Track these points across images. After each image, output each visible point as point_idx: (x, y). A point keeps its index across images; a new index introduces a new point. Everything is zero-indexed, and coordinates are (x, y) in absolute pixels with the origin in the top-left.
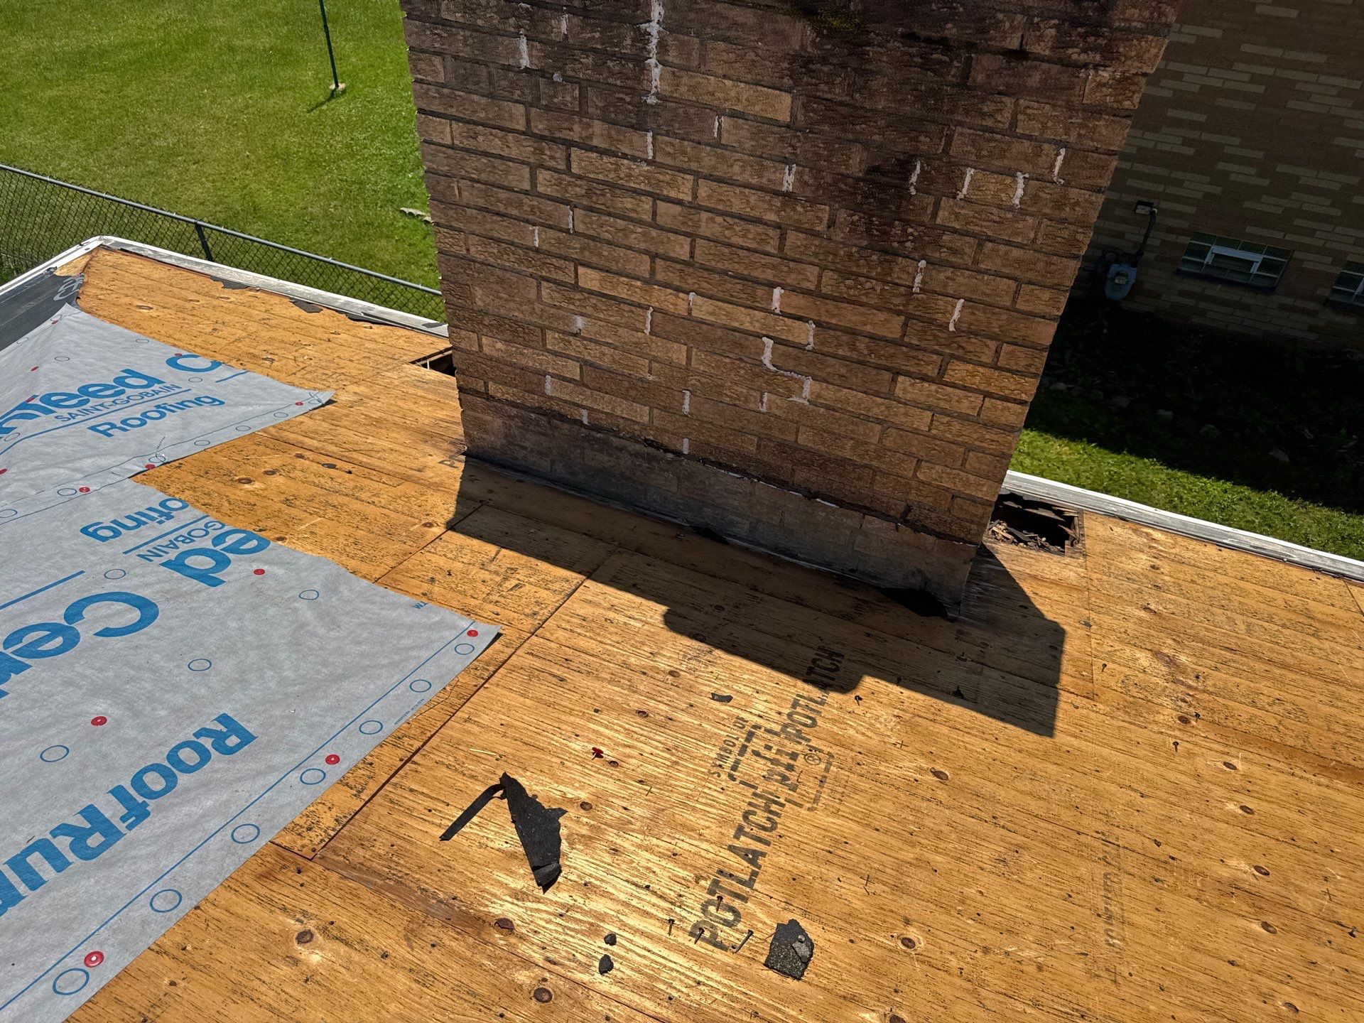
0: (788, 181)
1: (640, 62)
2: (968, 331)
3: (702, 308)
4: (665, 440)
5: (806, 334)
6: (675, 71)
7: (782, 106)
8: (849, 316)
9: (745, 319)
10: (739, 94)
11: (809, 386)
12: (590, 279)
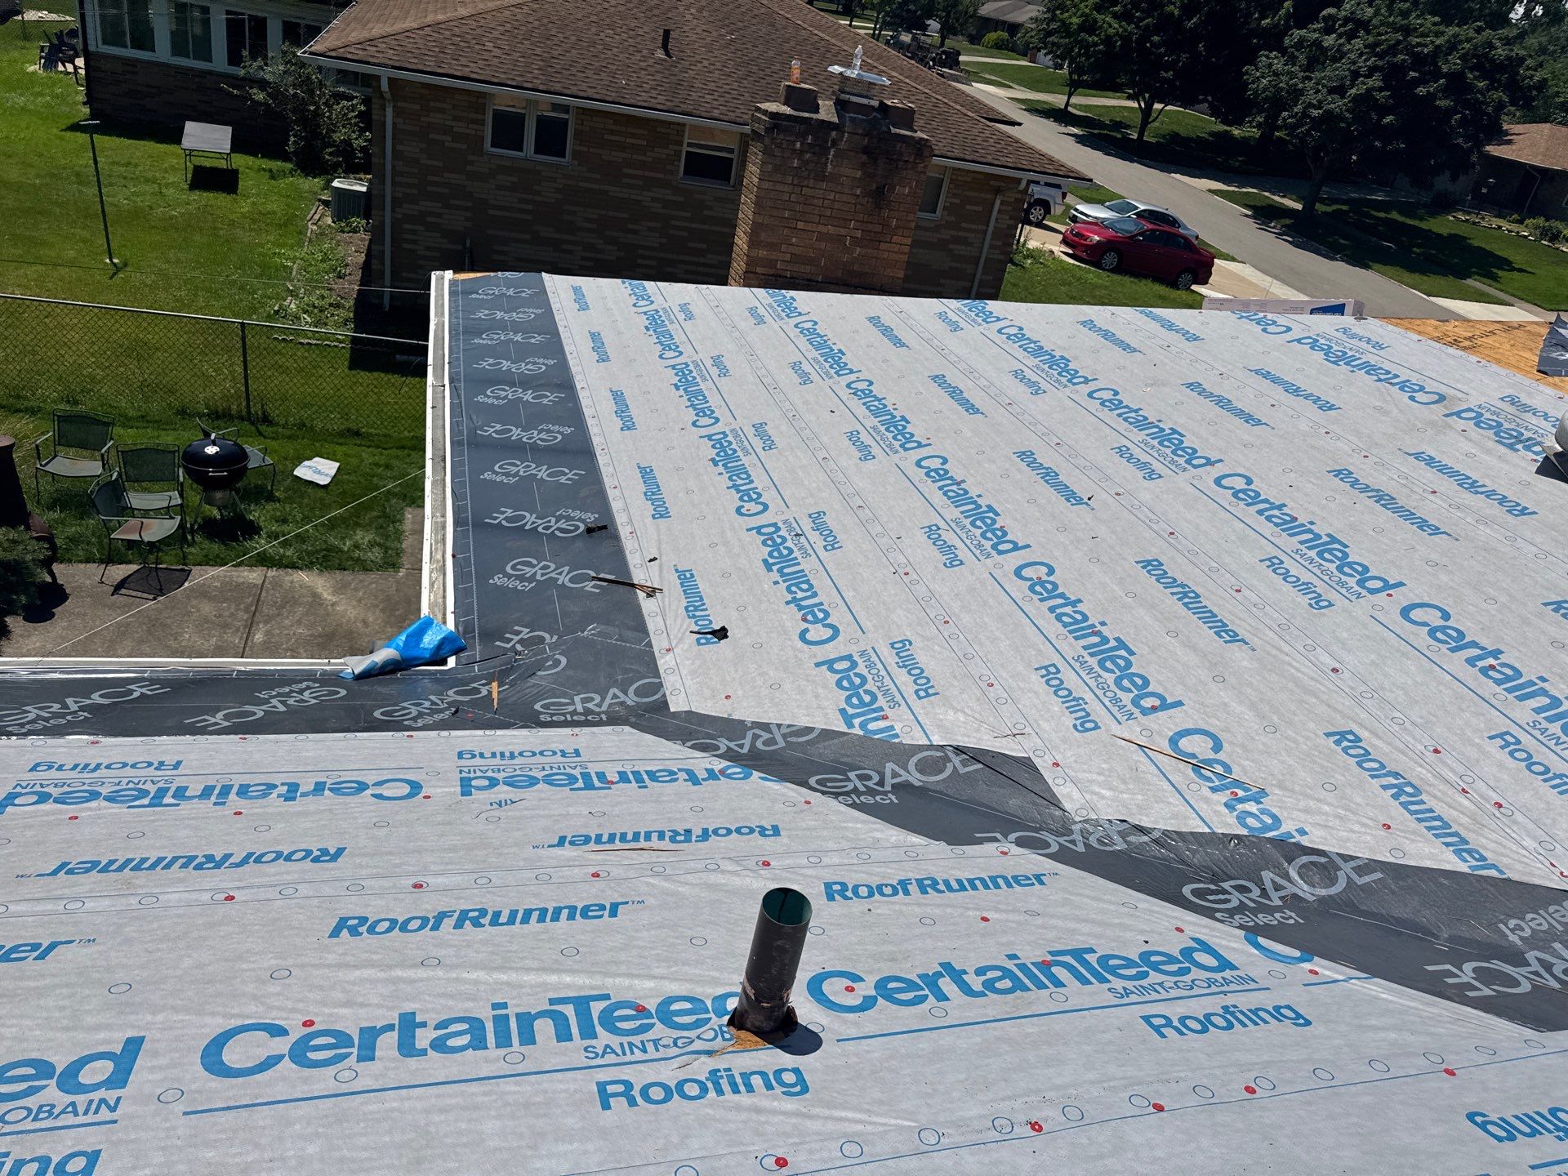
0: (858, 192)
1: (826, 164)
2: (897, 227)
3: (831, 229)
4: (814, 278)
5: (859, 234)
6: (834, 167)
7: (859, 174)
8: (870, 227)
9: (843, 231)
10: (848, 172)
11: (858, 249)
12: (800, 225)
